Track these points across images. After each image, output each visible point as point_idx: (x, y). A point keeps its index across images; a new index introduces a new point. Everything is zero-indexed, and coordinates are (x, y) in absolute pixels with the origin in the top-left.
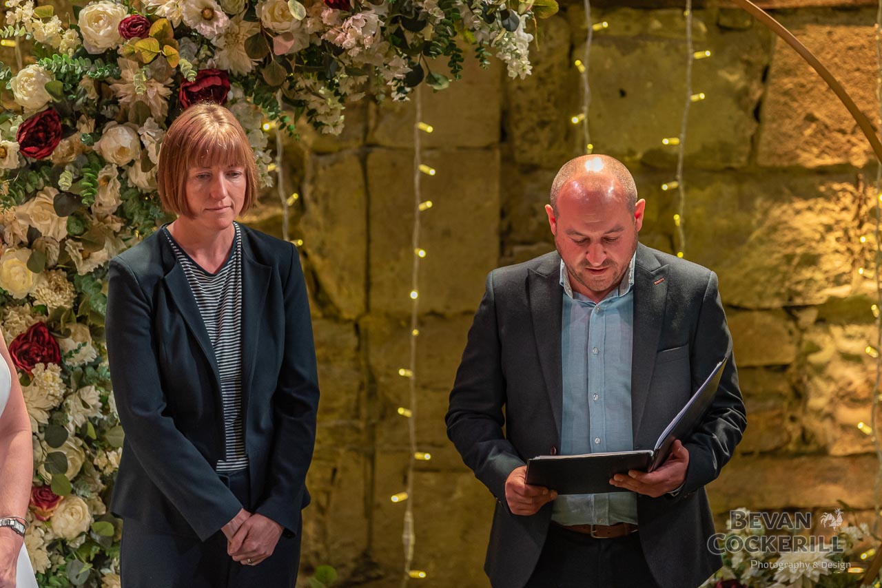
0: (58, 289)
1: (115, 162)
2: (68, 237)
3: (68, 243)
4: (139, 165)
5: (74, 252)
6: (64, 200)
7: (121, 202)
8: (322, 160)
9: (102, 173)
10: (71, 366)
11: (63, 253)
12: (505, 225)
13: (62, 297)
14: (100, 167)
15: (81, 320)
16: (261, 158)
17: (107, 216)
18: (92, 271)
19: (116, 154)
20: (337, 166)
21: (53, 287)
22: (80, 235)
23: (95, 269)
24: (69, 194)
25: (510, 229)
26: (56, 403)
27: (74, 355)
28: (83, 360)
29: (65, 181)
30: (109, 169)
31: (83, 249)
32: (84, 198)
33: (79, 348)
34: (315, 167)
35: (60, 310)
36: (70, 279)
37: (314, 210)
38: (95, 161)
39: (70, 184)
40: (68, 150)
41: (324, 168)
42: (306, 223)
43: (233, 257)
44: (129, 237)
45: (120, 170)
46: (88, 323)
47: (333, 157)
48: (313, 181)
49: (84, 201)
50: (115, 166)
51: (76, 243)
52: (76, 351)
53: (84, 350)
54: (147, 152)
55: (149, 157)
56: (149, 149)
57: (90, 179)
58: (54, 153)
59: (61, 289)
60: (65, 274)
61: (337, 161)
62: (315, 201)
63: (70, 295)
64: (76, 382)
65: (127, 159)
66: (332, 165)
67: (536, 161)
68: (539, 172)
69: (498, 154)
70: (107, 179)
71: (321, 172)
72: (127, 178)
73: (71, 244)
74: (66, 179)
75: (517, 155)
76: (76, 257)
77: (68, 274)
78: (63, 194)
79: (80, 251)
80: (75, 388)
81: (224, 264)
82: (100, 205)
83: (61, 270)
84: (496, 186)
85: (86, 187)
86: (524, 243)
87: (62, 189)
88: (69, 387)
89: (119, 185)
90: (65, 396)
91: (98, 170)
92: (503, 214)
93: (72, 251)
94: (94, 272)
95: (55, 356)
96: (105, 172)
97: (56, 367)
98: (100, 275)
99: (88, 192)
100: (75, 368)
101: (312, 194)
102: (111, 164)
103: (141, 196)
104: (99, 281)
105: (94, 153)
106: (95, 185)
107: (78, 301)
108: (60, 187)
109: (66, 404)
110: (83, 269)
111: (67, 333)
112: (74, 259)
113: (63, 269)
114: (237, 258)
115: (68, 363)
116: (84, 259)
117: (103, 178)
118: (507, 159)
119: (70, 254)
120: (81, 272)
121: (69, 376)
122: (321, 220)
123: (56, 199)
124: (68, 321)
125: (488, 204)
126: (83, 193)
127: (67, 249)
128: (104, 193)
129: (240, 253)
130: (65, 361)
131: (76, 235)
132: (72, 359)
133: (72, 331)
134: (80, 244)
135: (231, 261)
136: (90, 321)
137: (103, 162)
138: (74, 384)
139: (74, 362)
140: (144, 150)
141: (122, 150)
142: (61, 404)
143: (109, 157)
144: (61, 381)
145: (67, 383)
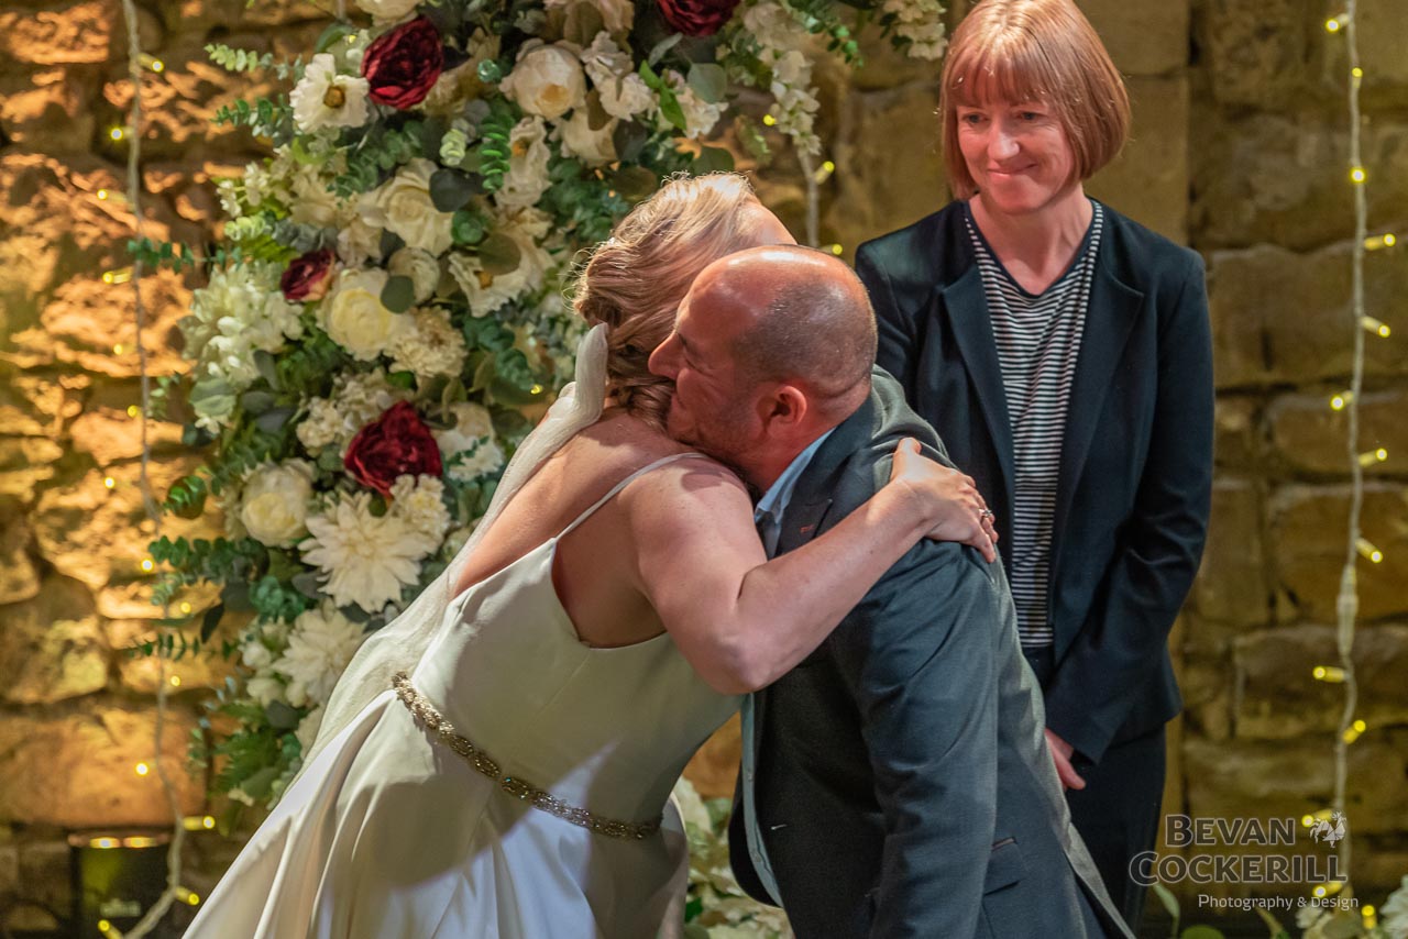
0: (437, 341)
1: (539, 111)
2: (454, 248)
3: (455, 258)
4: (583, 118)
5: (466, 274)
6: (449, 182)
7: (550, 184)
8: (868, 99)
9: (517, 133)
10: (458, 480)
11: (447, 278)
12: (1197, 210)
13: (443, 357)
14: (513, 120)
15: (476, 398)
16: (800, 102)
17: (523, 209)
18: (497, 308)
19: (543, 97)
20: (897, 112)
21: (427, 339)
22: (476, 244)
23: (504, 306)
24: (458, 172)
25: (1206, 221)
26: (431, 548)
27: (464, 460)
28: (478, 470)
29: (453, 148)
30: (528, 126)
31: (480, 269)
32: (486, 177)
33: (475, 447)
34: (857, 113)
35: (440, 381)
36: (457, 325)
37: (855, 190)
38: (505, 111)
39: (461, 153)
40: (453, 92)
41: (874, 115)
42: (842, 213)
43: (1078, 267)
44: (560, 246)
45: (549, 126)
46: (486, 403)
47: (891, 94)
48: (853, 138)
49: (487, 184)
50: (538, 121)
51: (467, 260)
52: (469, 454)
53: (481, 452)
54: (598, 94)
55: (600, 104)
56: (601, 89)
57: (496, 145)
58: (428, 98)
59: (441, 342)
60: (447, 314)
61: (896, 102)
62: (858, 173)
63: (456, 352)
64: (468, 509)
65: (563, 108)
66: (887, 109)
67: (1253, 99)
68: (1258, 119)
69: (1184, 87)
70: (526, 144)
71: (868, 122)
72: (560, 141)
73: (458, 261)
74: (455, 144)
75: (1220, 90)
76: (469, 284)
77: (453, 315)
78: (445, 170)
79: (477, 273)
80: (466, 520)
81: (1062, 279)
82: (512, 190)
83: (438, 307)
84: (1182, 144)
85: (488, 159)
86: (1233, 245)
87: (449, 162)
88: (454, 518)
89: (547, 155)
90: (447, 535)
91: (509, 127)
92: (1193, 196)
93: (461, 275)
94: (499, 312)
95: (430, 462)
96: (521, 131)
97: (435, 482)
98: (509, 316)
99: (493, 167)
100: (468, 483)
101: (852, 161)
102: (532, 116)
103: (585, 174)
104: (506, 326)
105: (502, 96)
106: (507, 154)
107: (469, 364)
108: (441, 158)
109: (450, 548)
110: (481, 305)
111: (452, 422)
112: (465, 289)
113: (445, 306)
114: (1086, 269)
115: (454, 474)
116: (484, 287)
117: (517, 142)
118: (1202, 96)
119: (458, 278)
120: (478, 311)
121: (456, 498)
122: (867, 207)
123: (433, 181)
124: (454, 400)
125: (1168, 177)
126: (484, 169)
127: (451, 270)
128: (521, 167)
129: (1092, 260)
130: (448, 470)
131: (469, 244)
132: (460, 468)
133: (460, 416)
134: (476, 261)
135: (1074, 274)
136: (491, 399)
137: (519, 115)
138: (464, 513)
139: (463, 473)
140: (592, 91)
141: (553, 92)
142: (440, 548)
143: (529, 103)
144: (443, 507)
145: (453, 510)
